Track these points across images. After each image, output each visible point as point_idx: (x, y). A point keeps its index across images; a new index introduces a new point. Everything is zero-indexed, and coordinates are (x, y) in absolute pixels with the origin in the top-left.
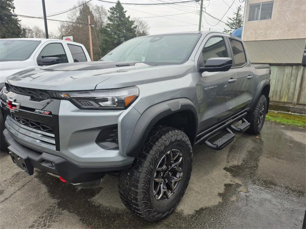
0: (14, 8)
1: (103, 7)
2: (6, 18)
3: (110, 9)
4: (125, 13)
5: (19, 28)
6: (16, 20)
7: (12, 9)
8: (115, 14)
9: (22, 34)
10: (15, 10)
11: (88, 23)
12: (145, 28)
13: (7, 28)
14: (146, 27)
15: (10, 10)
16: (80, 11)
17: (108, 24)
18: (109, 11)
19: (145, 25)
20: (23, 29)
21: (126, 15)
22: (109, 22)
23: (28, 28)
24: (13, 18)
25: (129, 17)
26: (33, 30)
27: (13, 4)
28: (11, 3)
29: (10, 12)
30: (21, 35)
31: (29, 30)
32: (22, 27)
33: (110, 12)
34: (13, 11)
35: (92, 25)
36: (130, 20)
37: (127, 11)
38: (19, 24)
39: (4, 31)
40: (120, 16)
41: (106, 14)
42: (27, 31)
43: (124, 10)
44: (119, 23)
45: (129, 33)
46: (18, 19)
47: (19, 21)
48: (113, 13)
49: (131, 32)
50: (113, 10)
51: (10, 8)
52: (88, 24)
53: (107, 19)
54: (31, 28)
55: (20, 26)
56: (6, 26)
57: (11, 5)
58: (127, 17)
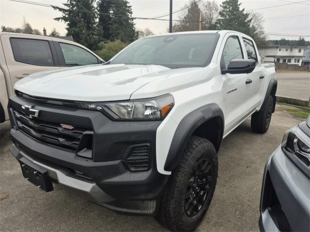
0: (131, 13)
1: (215, 2)
2: (125, 23)
3: (223, 3)
4: (239, 6)
5: (134, 31)
6: (132, 24)
7: (130, 14)
8: (228, 8)
9: (136, 37)
10: (132, 14)
11: (199, 20)
12: (259, 22)
13: (124, 32)
14: (260, 19)
15: (128, 15)
16: (189, 10)
17: (219, 20)
18: (221, 6)
19: (259, 18)
20: (137, 31)
21: (240, 8)
22: (220, 18)
23: (140, 31)
24: (130, 22)
25: (243, 10)
26: (145, 32)
27: (131, 9)
28: (129, 9)
29: (129, 16)
30: (134, 37)
31: (142, 32)
32: (136, 30)
33: (223, 7)
34: (131, 16)
35: (203, 22)
36: (245, 12)
37: (241, 3)
38: (134, 27)
39: (122, 34)
40: (233, 10)
41: (217, 10)
42: (139, 33)
43: (239, 3)
44: (231, 17)
45: (242, 28)
46: (134, 22)
47: (134, 24)
48: (225, 7)
49: (245, 26)
50: (225, 4)
51: (128, 14)
52: (199, 22)
53: (218, 14)
54: (143, 31)
55: (135, 29)
56: (124, 29)
57: (130, 10)
58: (241, 10)
